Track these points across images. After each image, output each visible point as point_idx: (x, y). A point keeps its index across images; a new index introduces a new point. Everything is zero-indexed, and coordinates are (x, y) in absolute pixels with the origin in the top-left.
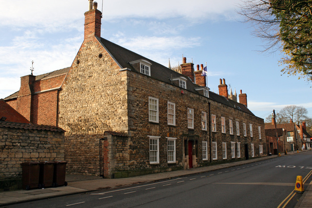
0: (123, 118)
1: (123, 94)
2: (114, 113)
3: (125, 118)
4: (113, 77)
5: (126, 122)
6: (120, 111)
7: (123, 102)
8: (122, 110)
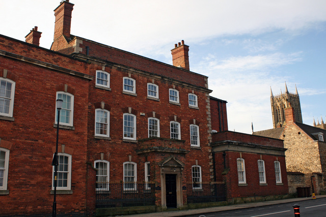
0: (318, 166)
1: (317, 154)
2: (312, 163)
3: (320, 166)
4: (309, 145)
5: (321, 168)
6: (315, 162)
7: (317, 157)
8: (317, 162)
